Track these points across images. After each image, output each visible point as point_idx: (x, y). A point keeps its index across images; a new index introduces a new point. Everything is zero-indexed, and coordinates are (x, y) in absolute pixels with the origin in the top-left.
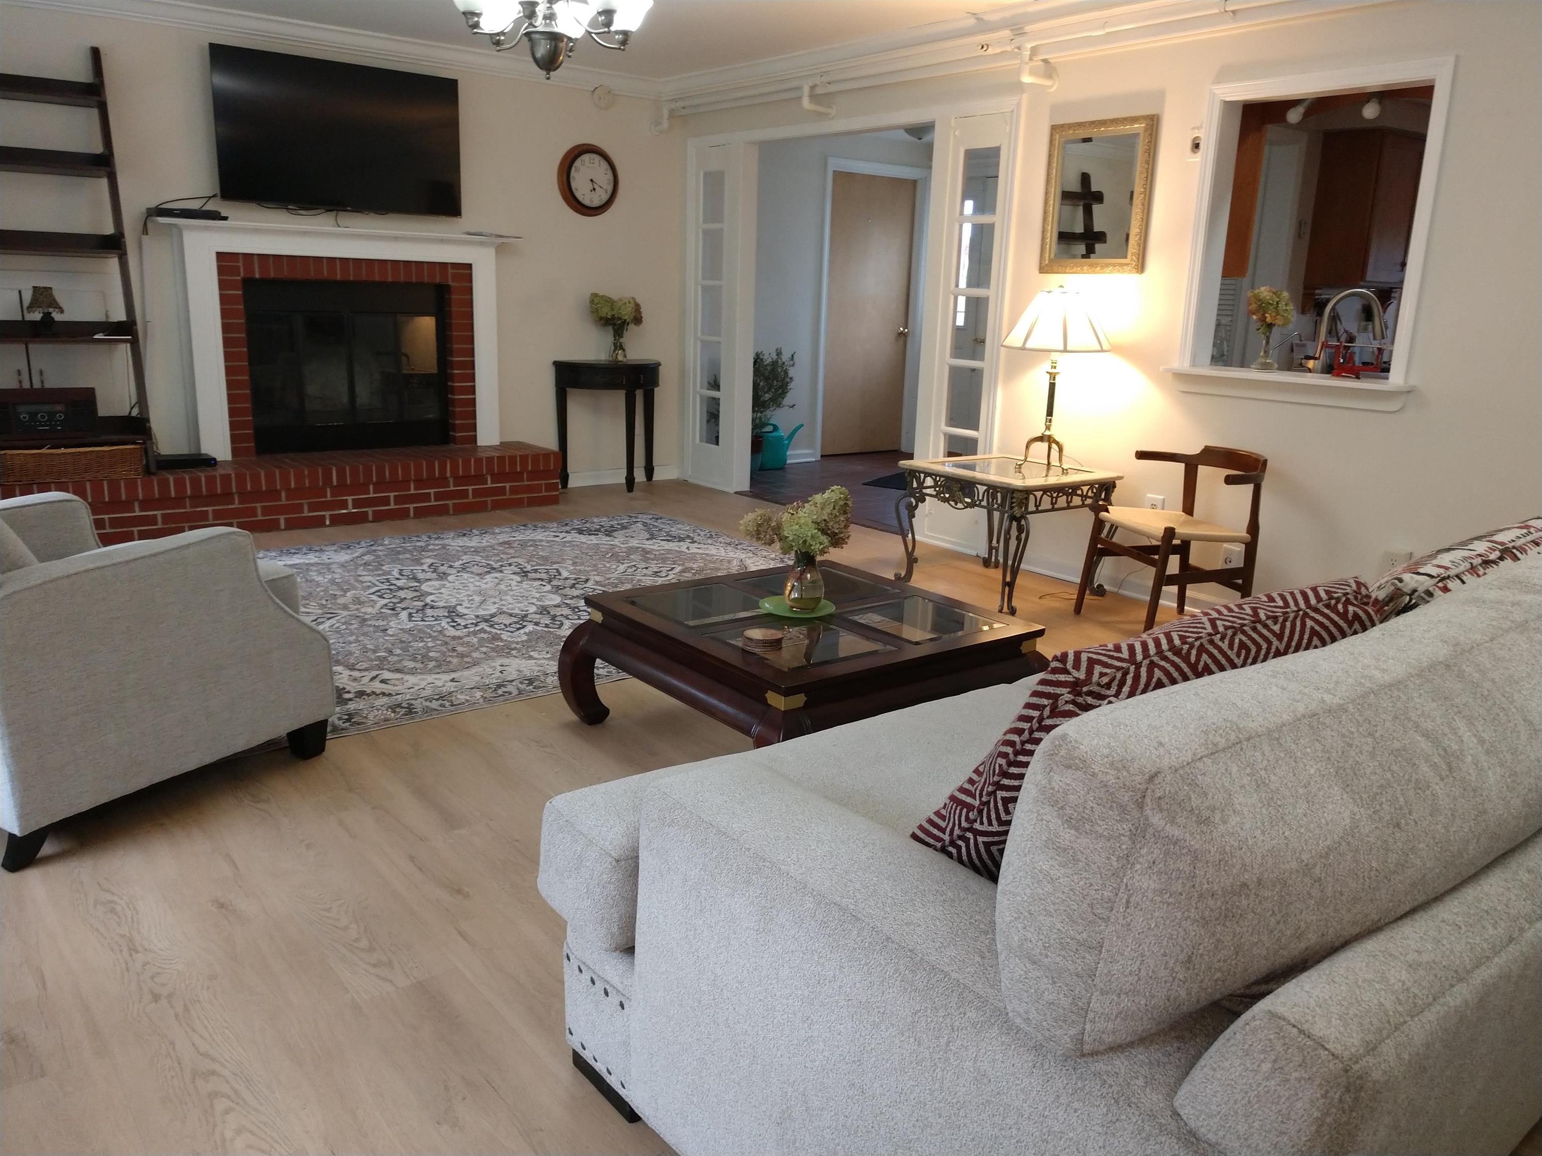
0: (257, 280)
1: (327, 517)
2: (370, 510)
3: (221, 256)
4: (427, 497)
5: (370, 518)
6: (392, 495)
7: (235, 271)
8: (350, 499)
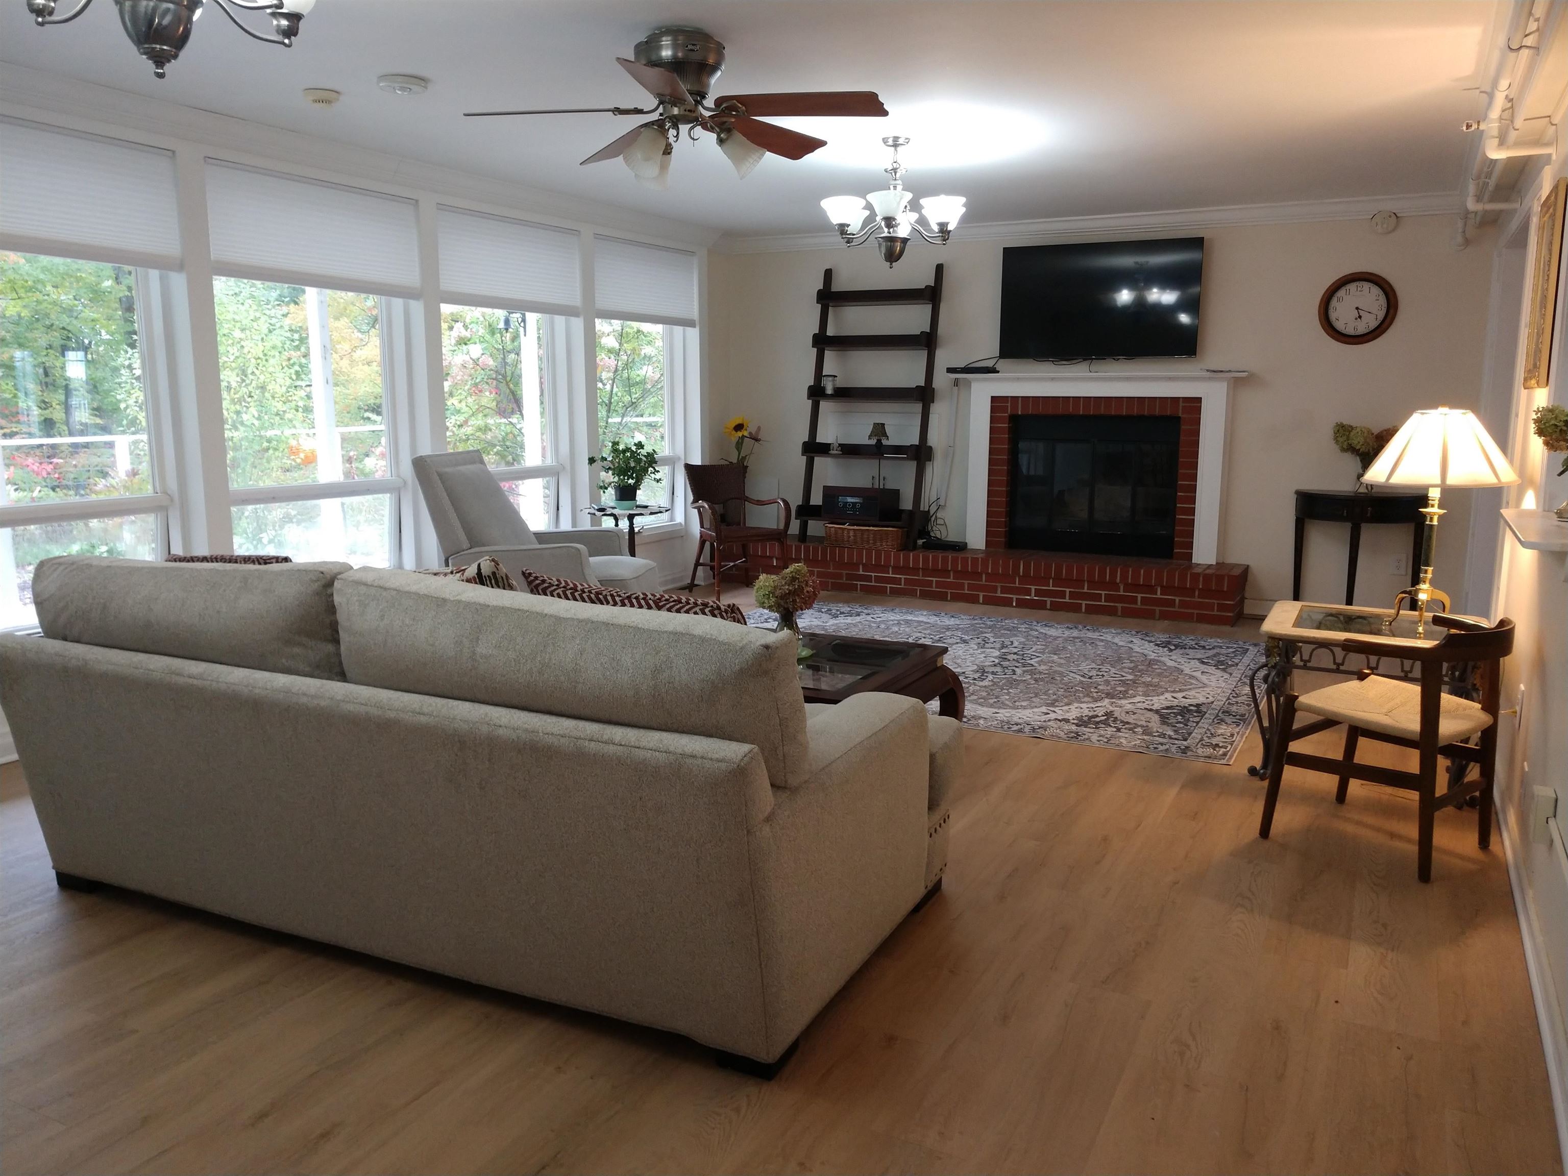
0: (1020, 415)
1: (1015, 599)
2: (1048, 600)
3: (994, 399)
4: (1098, 597)
5: (1048, 606)
6: (1068, 590)
7: (1004, 409)
8: (1033, 588)
